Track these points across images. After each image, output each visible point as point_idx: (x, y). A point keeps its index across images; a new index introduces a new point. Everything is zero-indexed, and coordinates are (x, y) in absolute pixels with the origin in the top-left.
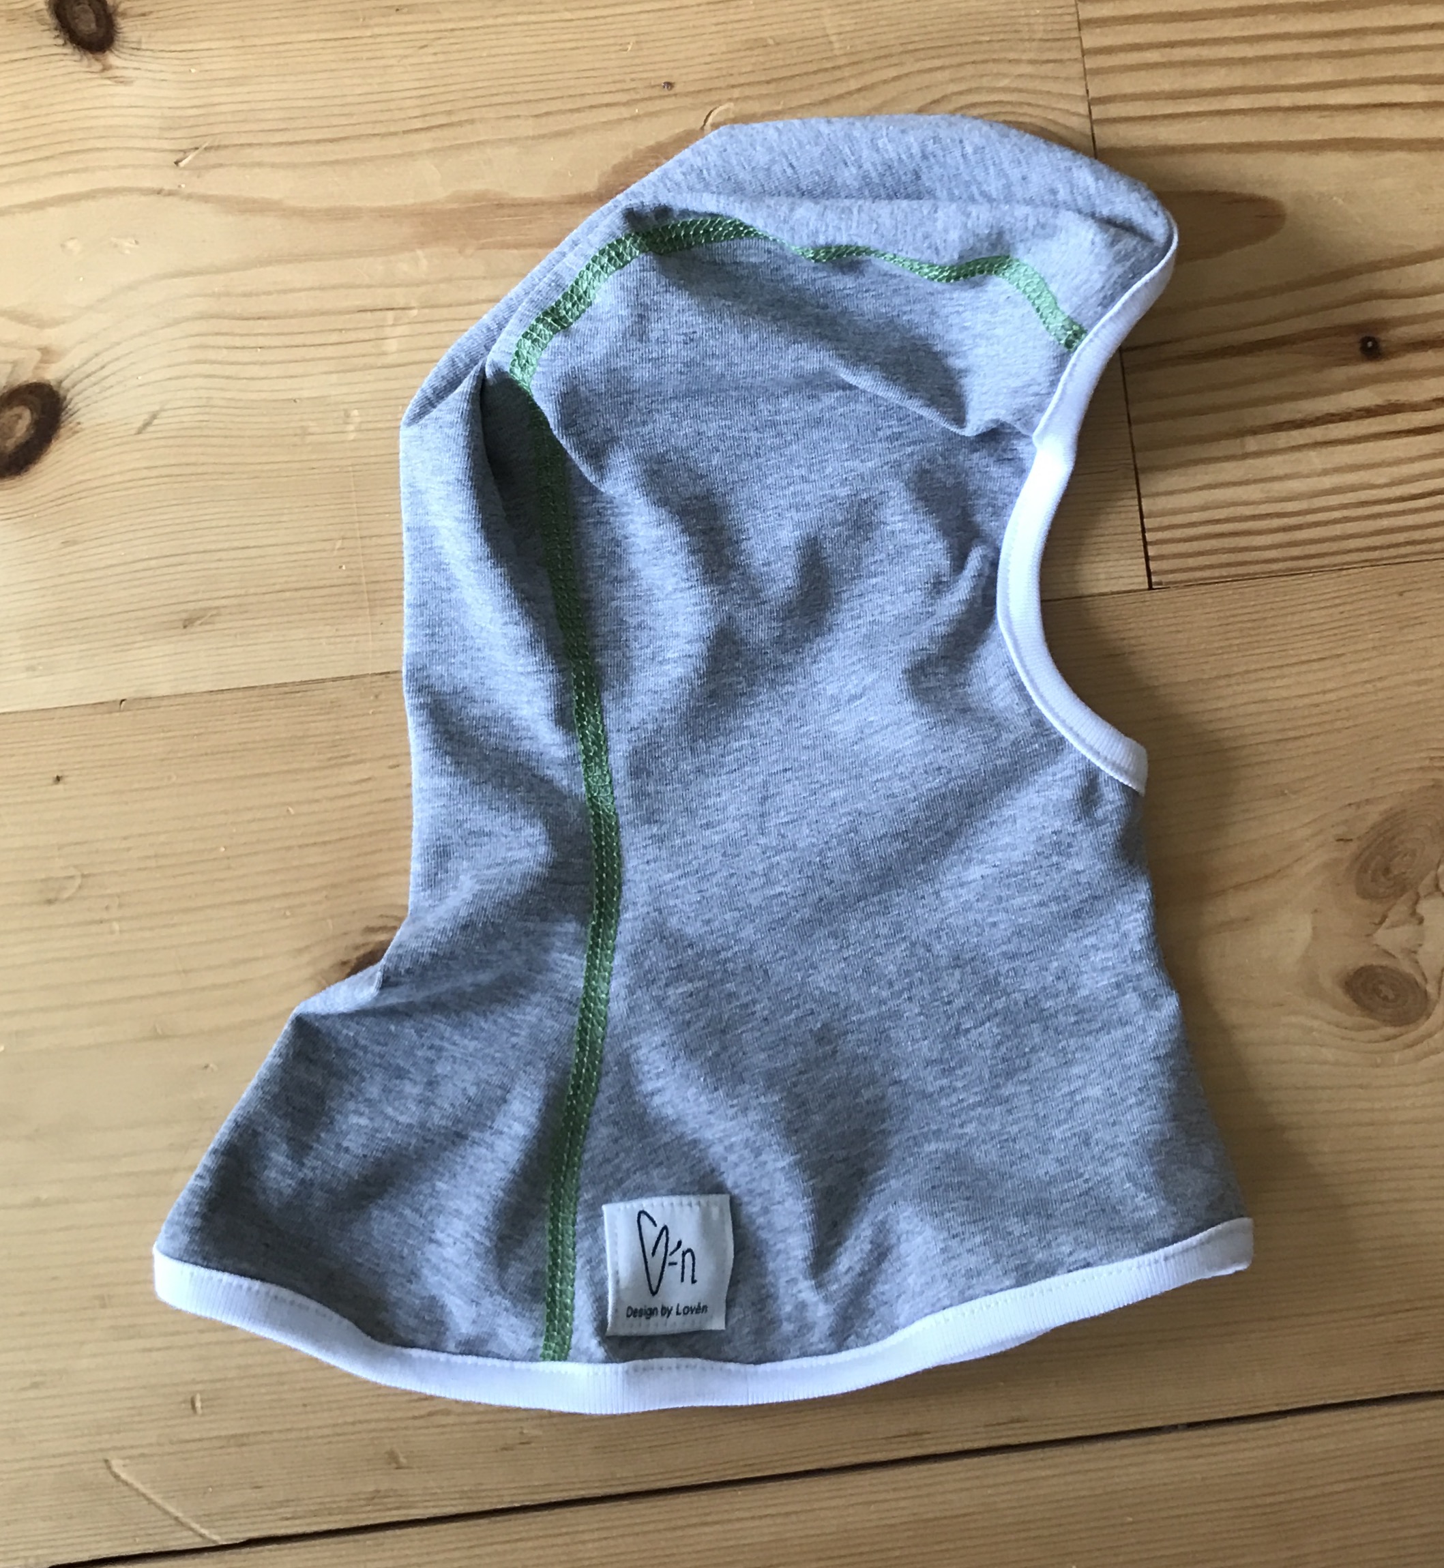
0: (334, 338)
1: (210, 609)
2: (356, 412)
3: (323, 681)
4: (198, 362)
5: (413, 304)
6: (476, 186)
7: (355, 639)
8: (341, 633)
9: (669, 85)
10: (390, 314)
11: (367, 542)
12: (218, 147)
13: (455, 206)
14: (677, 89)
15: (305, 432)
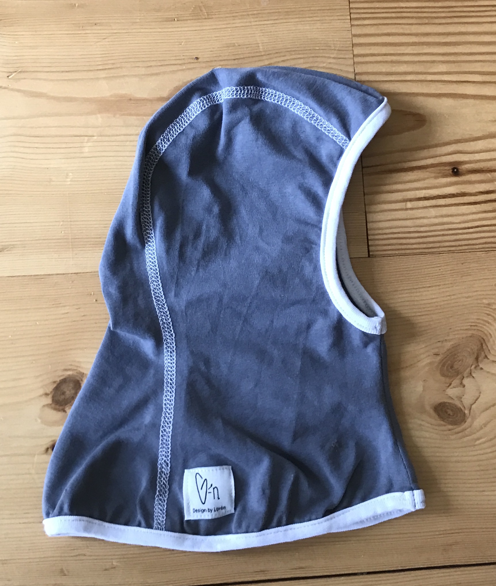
0: (64, 146)
1: (11, 245)
2: (71, 174)
3: (52, 275)
4: (12, 152)
5: (95, 135)
6: (123, 92)
7: (66, 259)
8: (60, 257)
9: (197, 58)
10: (86, 138)
11: (72, 223)
12: (24, 72)
13: (113, 99)
14: (199, 60)
15: (51, 181)
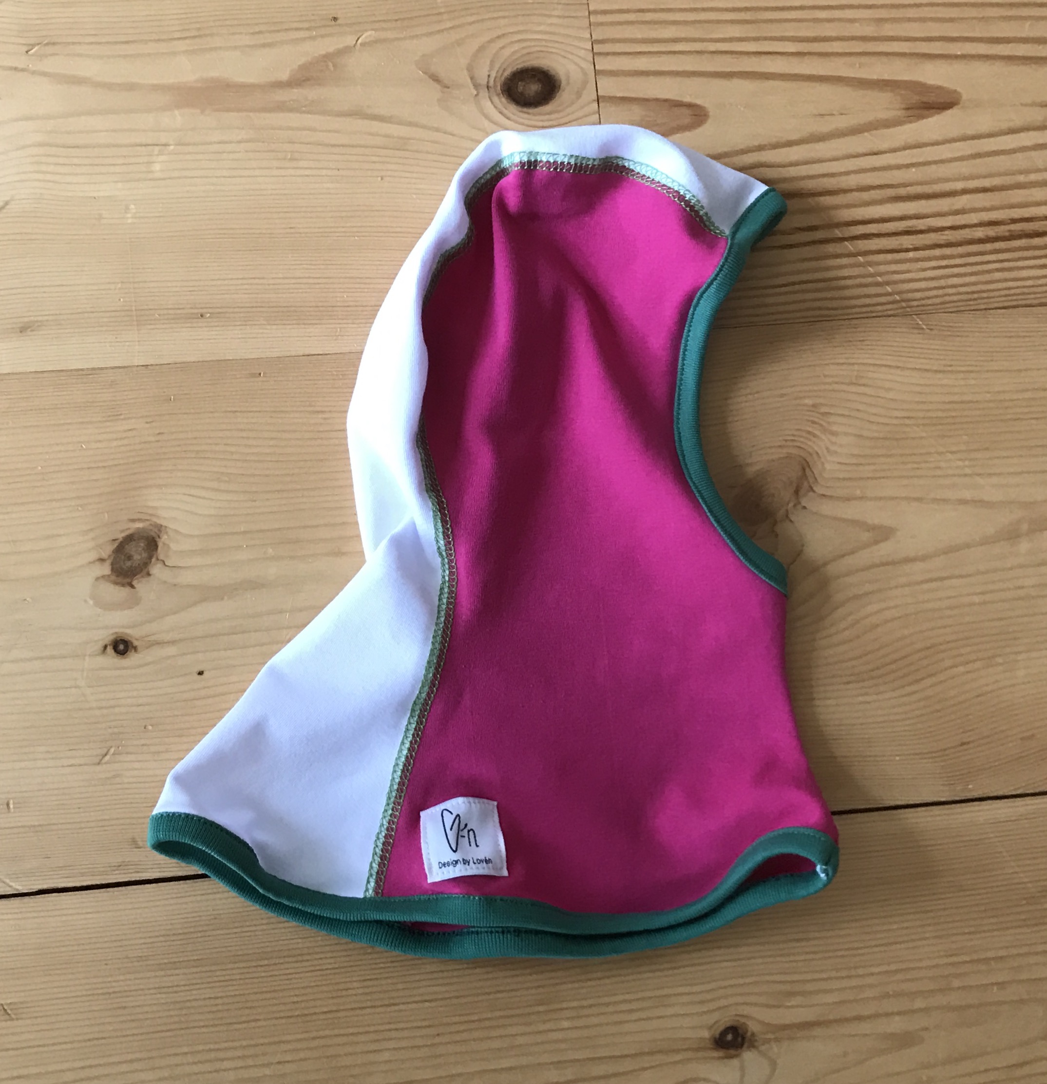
0: (120, 161)
1: (37, 321)
2: (132, 206)
3: (106, 368)
4: (37, 172)
5: (171, 142)
6: (214, 74)
7: (127, 343)
8: (118, 340)
9: (335, 19)
10: (157, 148)
11: (136, 285)
12: (54, 44)
13: (199, 85)
14: (339, 22)
15: (100, 217)
